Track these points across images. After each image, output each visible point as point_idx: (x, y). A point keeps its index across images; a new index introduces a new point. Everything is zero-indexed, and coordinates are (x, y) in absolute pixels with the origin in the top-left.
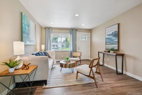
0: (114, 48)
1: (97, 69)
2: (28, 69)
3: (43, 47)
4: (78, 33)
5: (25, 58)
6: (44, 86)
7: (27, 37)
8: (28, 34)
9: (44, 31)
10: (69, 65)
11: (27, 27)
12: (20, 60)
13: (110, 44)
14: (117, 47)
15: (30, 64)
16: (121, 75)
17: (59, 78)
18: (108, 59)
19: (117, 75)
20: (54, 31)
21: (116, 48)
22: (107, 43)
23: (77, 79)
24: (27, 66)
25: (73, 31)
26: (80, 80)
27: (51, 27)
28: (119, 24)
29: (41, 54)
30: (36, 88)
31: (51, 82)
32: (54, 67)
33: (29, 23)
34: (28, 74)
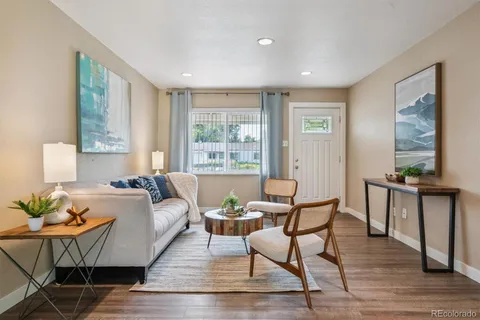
0: (424, 165)
1: (326, 245)
2: (79, 225)
3: (159, 160)
4: (292, 105)
5: (81, 194)
6: (137, 287)
7: (97, 126)
8: (101, 118)
9: (164, 101)
10: (232, 225)
11: (95, 95)
12: (62, 199)
13: (410, 150)
14: (433, 160)
15: (87, 210)
16: (443, 274)
17: (193, 268)
18: (405, 211)
19: (424, 274)
20: (199, 100)
21: (430, 166)
22: (401, 146)
23: (251, 274)
24: (80, 215)
25: (273, 98)
26: (263, 278)
27: (188, 89)
28: (439, 67)
29: (143, 184)
30: (112, 288)
31: (161, 278)
32: (193, 233)
33: (105, 80)
34: (73, 238)
